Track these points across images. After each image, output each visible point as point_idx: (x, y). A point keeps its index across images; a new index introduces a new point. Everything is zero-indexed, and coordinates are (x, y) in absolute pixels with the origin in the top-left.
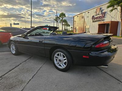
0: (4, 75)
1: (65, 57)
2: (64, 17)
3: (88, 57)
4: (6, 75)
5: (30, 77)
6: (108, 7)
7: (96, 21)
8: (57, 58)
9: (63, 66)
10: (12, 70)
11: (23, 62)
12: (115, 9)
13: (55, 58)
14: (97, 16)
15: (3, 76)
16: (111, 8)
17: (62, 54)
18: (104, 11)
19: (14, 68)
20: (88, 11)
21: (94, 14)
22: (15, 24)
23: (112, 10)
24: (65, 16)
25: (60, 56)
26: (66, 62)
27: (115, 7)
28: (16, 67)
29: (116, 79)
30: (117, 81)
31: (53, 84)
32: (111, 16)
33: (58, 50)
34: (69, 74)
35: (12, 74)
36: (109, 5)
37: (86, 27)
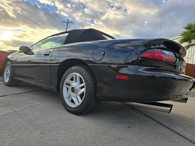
13: (65, 85)
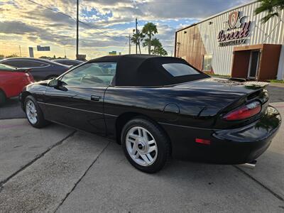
0: (8, 179)
1: (152, 139)
3: (207, 142)
4: (11, 180)
5: (68, 187)
6: (258, 11)
7: (227, 44)
8: (134, 140)
9: (148, 161)
10: (26, 166)
11: (54, 146)
12: (273, 15)
14: (230, 32)
15: (5, 181)
16: (264, 14)
17: (145, 130)
19: (33, 162)
20: (210, 21)
21: (224, 27)
22: (40, 48)
23: (266, 19)
25: (140, 136)
26: (154, 151)
27: (275, 10)
28: (36, 159)
29: (275, 195)
30: (279, 200)
31: (121, 206)
32: (264, 32)
33: (137, 120)
34: (162, 181)
35: (25, 177)
36: (259, 5)
37: (205, 57)
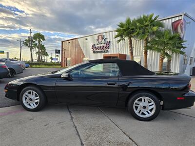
2: (41, 40)
18: (107, 40)
24: (44, 40)
